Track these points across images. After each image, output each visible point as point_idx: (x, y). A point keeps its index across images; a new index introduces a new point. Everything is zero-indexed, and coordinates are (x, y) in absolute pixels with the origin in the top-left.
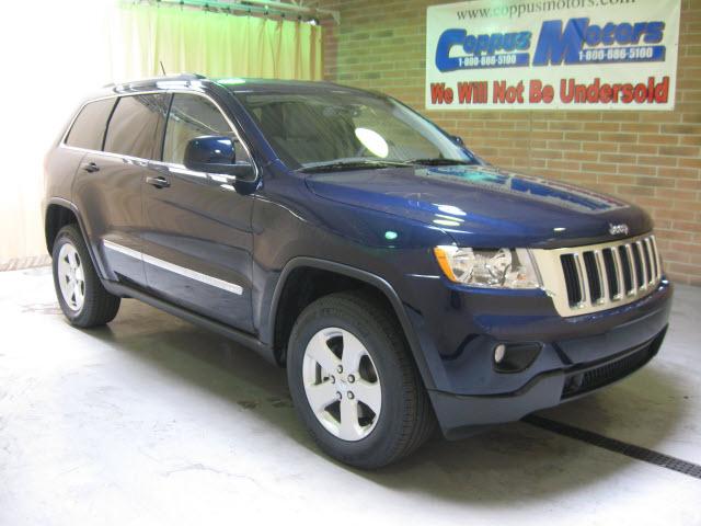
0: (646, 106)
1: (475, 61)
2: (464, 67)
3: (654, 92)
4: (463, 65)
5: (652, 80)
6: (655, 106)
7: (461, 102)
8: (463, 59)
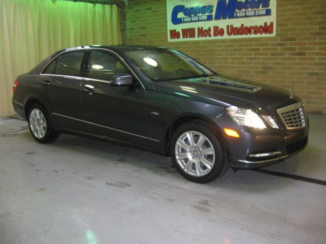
0: (264, 35)
1: (189, 19)
2: (184, 22)
3: (267, 29)
5: (266, 24)
6: (268, 35)
7: (184, 37)
8: (184, 18)
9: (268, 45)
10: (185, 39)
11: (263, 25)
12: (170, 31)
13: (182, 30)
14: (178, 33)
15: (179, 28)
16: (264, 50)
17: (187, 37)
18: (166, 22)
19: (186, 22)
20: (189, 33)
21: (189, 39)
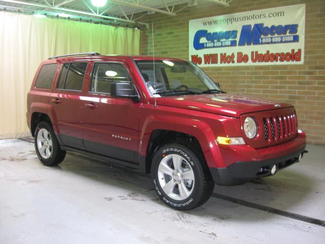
0: (291, 63)
1: (212, 45)
2: (206, 47)
3: (294, 56)
4: (206, 46)
6: (295, 63)
7: (206, 63)
8: (206, 44)
9: (295, 73)
10: (207, 65)
11: (290, 52)
12: (192, 56)
13: (204, 55)
14: (200, 59)
15: (201, 53)
16: (290, 78)
17: (209, 63)
18: (188, 47)
19: (209, 47)
20: (211, 58)
21: (211, 65)
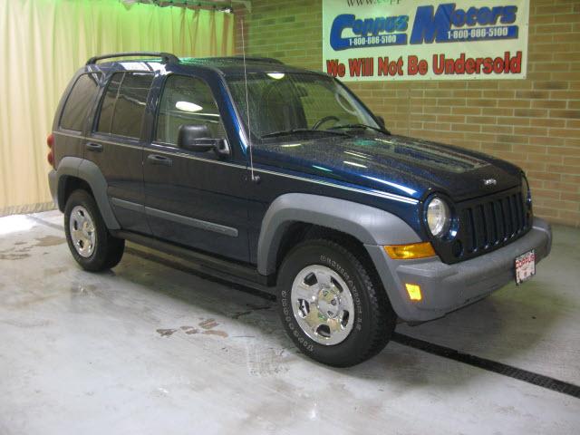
0: (503, 76)
1: (363, 41)
2: (353, 46)
3: (509, 64)
4: (353, 44)
5: (507, 54)
6: (510, 76)
7: (352, 75)
8: (353, 39)
9: (510, 94)
10: (355, 79)
11: (503, 56)
12: (328, 61)
13: (350, 60)
14: (343, 66)
15: (344, 57)
16: (501, 103)
17: (358, 75)
18: (320, 45)
20: (362, 66)
21: (362, 79)
